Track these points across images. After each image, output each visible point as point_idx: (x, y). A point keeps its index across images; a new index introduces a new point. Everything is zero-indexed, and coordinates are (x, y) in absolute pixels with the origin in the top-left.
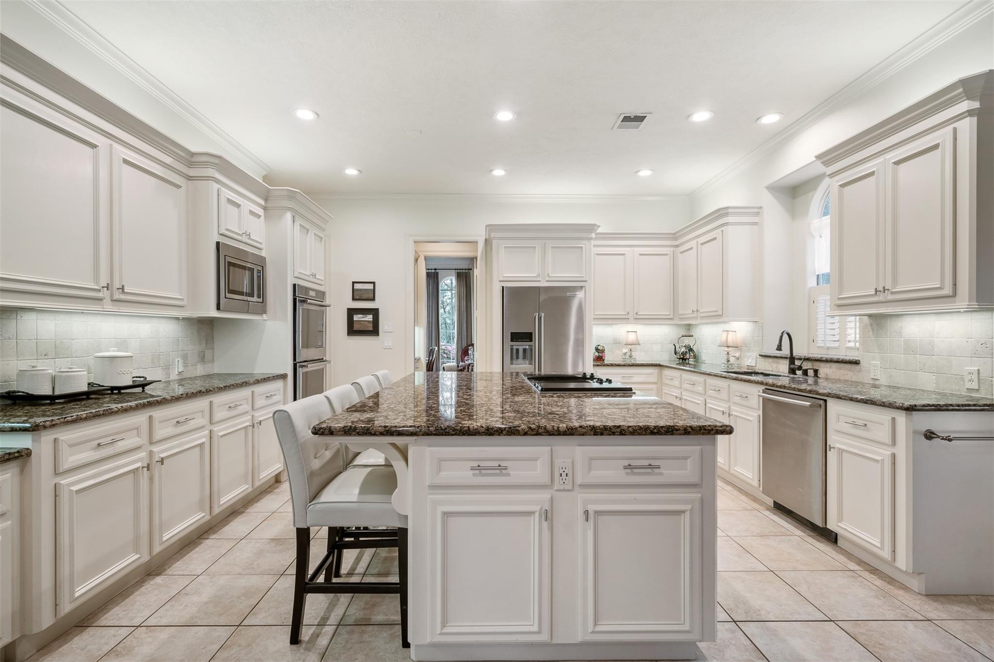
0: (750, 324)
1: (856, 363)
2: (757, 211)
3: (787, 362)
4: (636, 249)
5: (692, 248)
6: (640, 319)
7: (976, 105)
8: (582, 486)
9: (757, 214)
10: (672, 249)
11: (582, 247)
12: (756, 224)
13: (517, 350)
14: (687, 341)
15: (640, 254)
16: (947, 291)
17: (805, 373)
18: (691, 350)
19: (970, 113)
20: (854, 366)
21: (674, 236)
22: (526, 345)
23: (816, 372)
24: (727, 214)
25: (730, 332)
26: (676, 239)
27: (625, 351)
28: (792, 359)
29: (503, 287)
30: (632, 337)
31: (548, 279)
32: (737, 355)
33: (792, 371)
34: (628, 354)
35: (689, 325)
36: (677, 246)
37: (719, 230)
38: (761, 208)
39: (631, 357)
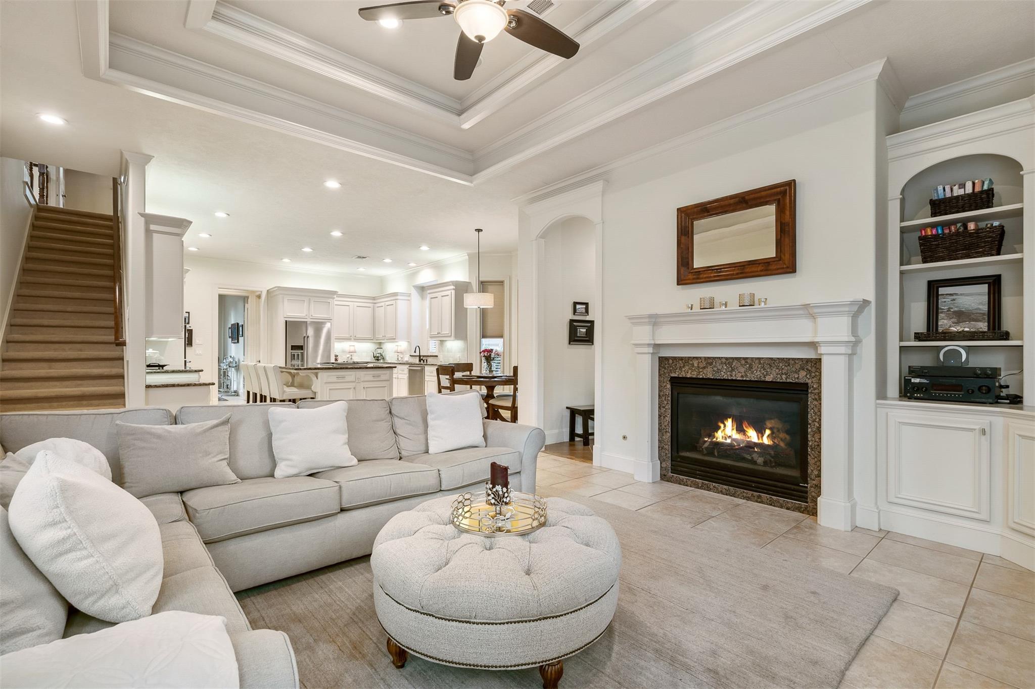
0: (407, 343)
1: (437, 356)
2: (409, 295)
3: (418, 358)
4: (355, 303)
5: (382, 306)
6: (357, 339)
7: (454, 288)
8: (363, 381)
9: (409, 296)
10: (373, 304)
11: (329, 302)
12: (409, 300)
13: (294, 355)
14: (379, 351)
15: (357, 306)
16: (450, 335)
17: (424, 361)
18: (381, 355)
19: (454, 289)
20: (435, 358)
21: (374, 298)
22: (299, 352)
23: (427, 360)
24: (397, 295)
25: (399, 347)
26: (374, 300)
27: (348, 356)
28: (420, 356)
29: (286, 321)
30: (352, 349)
31: (312, 317)
32: (402, 356)
33: (420, 361)
34: (350, 357)
35: (380, 343)
36: (375, 303)
37: (394, 301)
38: (410, 294)
39: (351, 359)
